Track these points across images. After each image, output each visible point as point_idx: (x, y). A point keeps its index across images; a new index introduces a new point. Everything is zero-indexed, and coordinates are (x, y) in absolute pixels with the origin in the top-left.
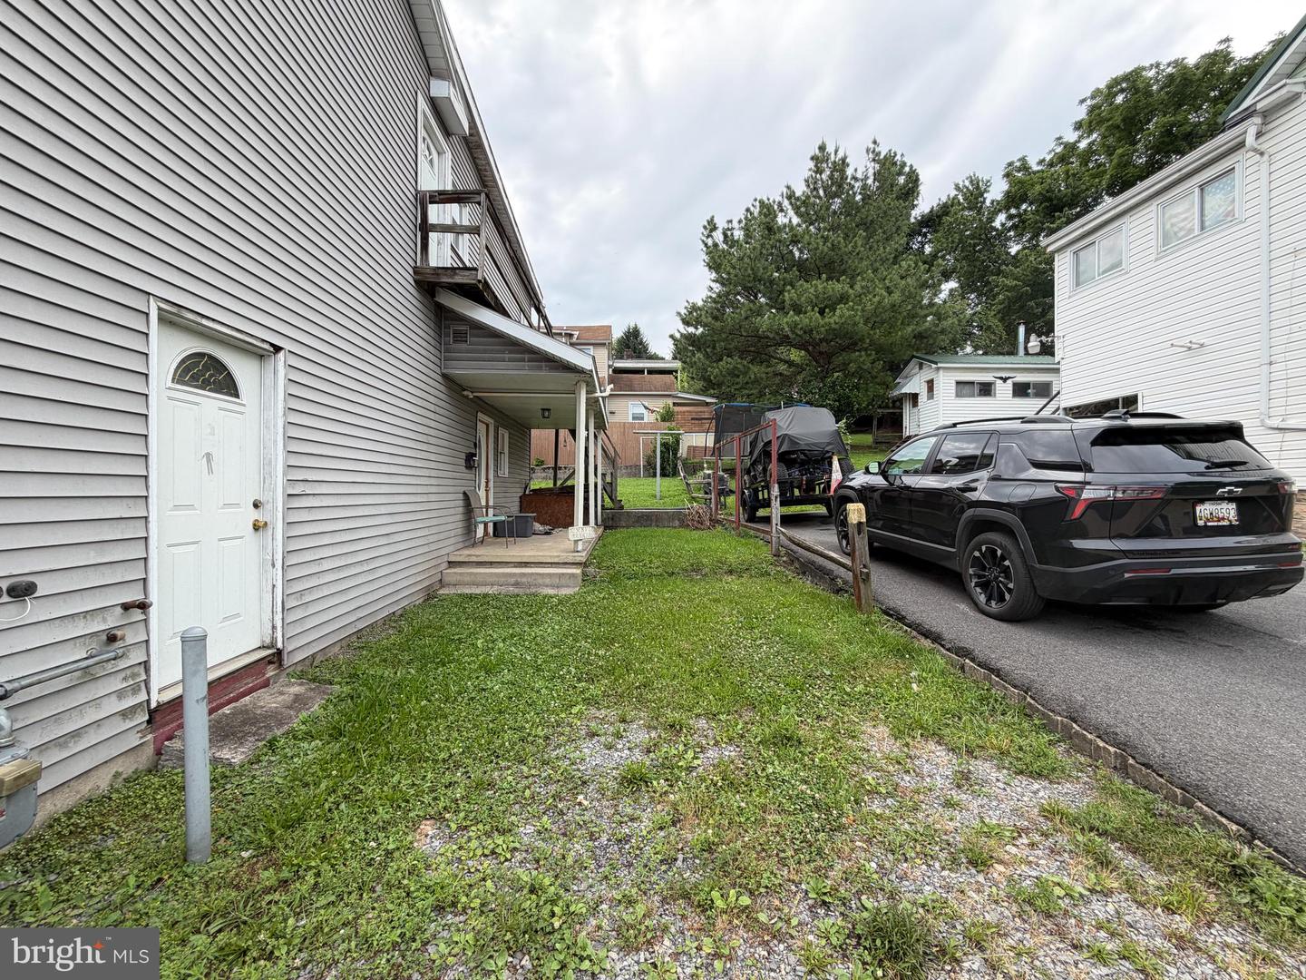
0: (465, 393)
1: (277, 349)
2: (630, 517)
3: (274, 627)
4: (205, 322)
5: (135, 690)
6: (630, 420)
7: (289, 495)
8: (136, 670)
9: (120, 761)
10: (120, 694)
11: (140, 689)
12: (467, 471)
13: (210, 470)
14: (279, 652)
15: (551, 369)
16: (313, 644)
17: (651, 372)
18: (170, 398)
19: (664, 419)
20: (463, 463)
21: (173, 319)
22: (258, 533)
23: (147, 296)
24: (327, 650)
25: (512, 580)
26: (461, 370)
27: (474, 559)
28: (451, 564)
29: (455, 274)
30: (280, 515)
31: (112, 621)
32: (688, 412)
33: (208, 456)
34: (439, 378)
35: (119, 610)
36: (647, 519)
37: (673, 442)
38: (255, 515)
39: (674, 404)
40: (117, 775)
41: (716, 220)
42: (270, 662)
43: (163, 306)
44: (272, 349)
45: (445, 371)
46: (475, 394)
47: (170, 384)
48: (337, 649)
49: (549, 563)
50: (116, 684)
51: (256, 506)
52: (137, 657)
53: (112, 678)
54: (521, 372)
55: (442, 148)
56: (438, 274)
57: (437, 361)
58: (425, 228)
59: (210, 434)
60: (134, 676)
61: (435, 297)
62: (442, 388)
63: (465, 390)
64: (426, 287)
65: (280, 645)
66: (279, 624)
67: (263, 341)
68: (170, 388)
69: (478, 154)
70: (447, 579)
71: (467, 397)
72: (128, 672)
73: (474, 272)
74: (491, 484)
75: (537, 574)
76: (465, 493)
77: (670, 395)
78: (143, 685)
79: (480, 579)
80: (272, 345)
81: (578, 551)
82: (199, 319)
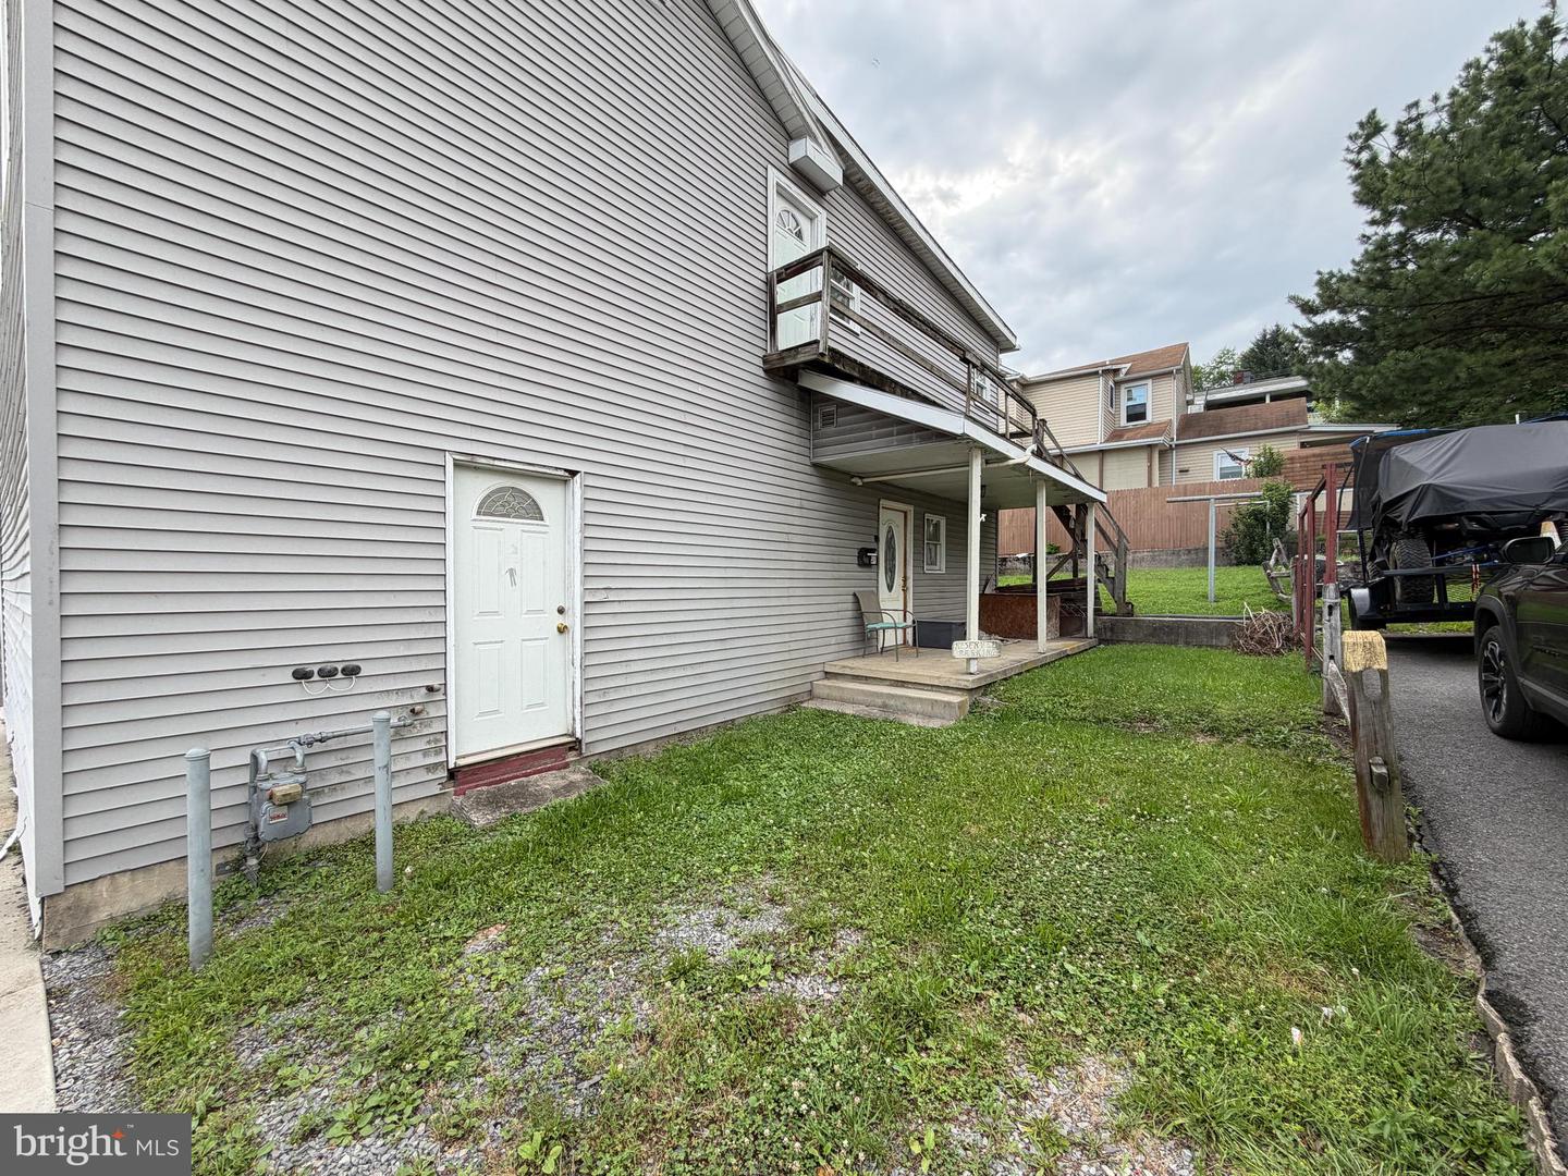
0: (853, 480)
1: (573, 473)
2: (1140, 627)
3: (574, 719)
4: (497, 463)
5: (438, 752)
6: (1216, 478)
7: (586, 602)
8: (438, 737)
9: (426, 802)
10: (425, 752)
11: (441, 752)
12: (860, 569)
13: (514, 583)
14: (579, 741)
15: (923, 439)
16: (619, 739)
17: (1276, 397)
18: (475, 528)
19: (1260, 473)
20: (855, 560)
21: (466, 465)
22: (563, 636)
23: (442, 453)
24: (639, 747)
25: (879, 701)
26: (832, 456)
27: (848, 671)
28: (828, 675)
29: (798, 353)
30: (578, 621)
31: (420, 697)
32: (1314, 456)
33: (512, 572)
34: (809, 470)
35: (424, 690)
36: (1170, 633)
37: (1272, 509)
38: (559, 620)
39: (1303, 445)
40: (422, 812)
41: (1379, 116)
42: (571, 749)
43: (457, 457)
44: (567, 474)
45: (816, 460)
46: (865, 480)
47: (475, 516)
48: (651, 748)
49: (928, 685)
50: (422, 745)
51: (561, 611)
52: (437, 727)
53: (418, 740)
54: (891, 449)
55: (812, 213)
56: (783, 358)
57: (805, 451)
58: (773, 310)
59: (513, 553)
60: (437, 741)
61: (797, 381)
62: (814, 480)
63: (853, 477)
64: (782, 374)
65: (578, 735)
66: (578, 717)
67: (557, 468)
68: (475, 520)
69: (873, 198)
70: (817, 691)
71: (854, 484)
72: (432, 738)
73: (815, 346)
74: (910, 583)
75: (907, 697)
76: (855, 595)
77: (1295, 432)
78: (444, 749)
79: (847, 696)
80: (566, 470)
81: (971, 674)
82: (491, 462)
